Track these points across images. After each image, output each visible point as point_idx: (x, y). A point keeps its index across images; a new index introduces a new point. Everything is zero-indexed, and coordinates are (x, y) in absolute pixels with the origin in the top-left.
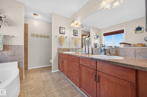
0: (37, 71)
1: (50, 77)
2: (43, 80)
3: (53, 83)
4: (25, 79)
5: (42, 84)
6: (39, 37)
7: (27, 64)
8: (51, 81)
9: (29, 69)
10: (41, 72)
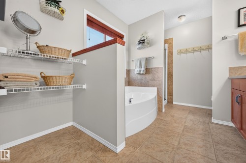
0: (183, 110)
1: (201, 127)
2: (186, 125)
3: (203, 140)
4: (165, 113)
5: (182, 129)
6: (190, 52)
7: (172, 95)
8: (200, 134)
9: (174, 103)
10: (189, 113)
